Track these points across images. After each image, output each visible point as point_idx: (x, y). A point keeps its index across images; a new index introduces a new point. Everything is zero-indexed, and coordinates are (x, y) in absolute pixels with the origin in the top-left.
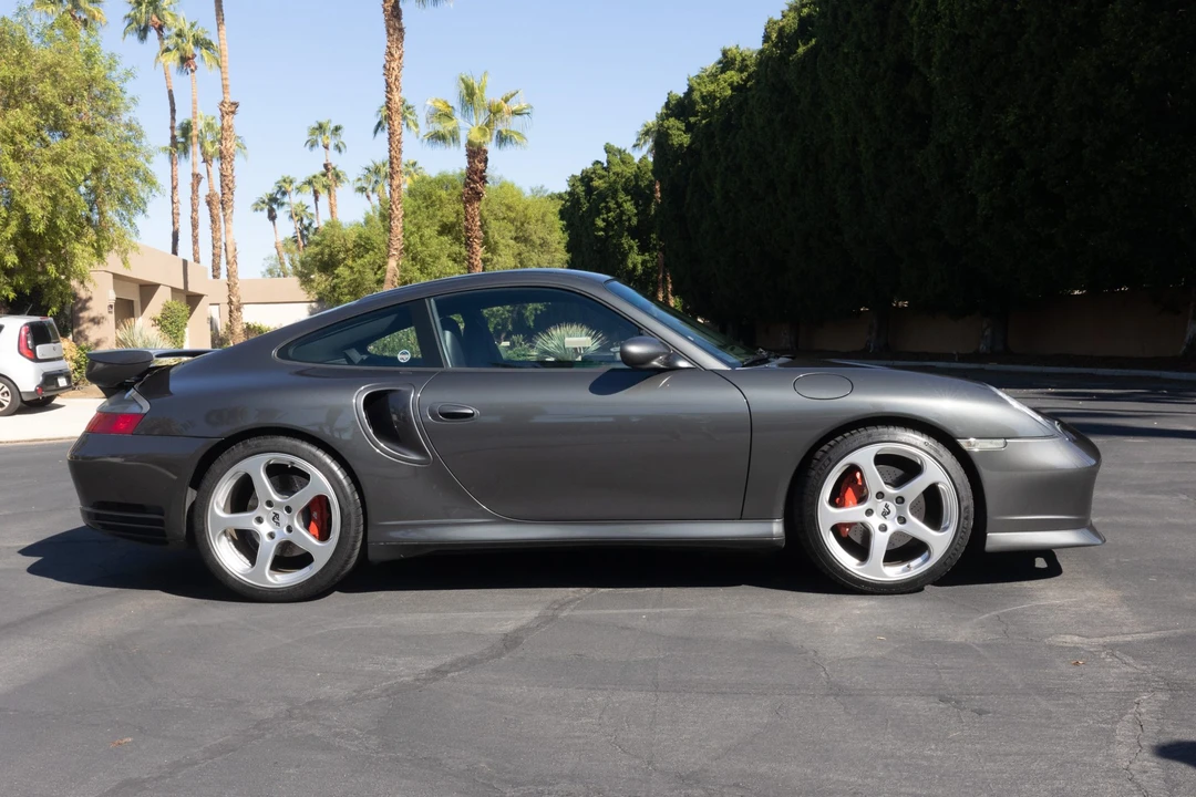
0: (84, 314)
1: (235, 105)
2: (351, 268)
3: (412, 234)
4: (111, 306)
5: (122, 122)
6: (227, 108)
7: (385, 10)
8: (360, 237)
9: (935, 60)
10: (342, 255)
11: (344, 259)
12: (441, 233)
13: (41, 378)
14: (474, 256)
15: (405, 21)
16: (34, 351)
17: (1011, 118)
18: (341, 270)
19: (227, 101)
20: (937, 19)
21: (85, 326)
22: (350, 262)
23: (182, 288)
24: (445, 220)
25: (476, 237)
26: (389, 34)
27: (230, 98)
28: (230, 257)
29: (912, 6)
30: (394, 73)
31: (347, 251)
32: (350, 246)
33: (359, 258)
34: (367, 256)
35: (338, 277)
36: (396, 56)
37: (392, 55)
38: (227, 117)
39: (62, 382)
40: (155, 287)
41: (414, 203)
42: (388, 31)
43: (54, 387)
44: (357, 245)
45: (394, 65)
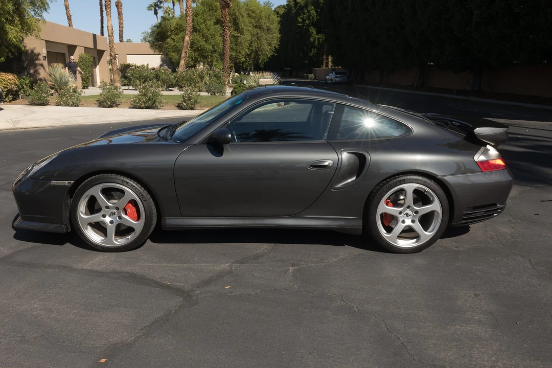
0: (37, 62)
2: (174, 39)
3: (201, 24)
4: (45, 57)
8: (177, 24)
10: (169, 33)
11: (170, 35)
12: (216, 23)
14: (226, 36)
18: (169, 40)
21: (38, 67)
22: (173, 36)
24: (218, 17)
25: (227, 26)
28: (110, 33)
31: (172, 31)
32: (173, 28)
33: (177, 35)
34: (181, 34)
35: (167, 44)
40: (76, 46)
41: (203, 8)
44: (176, 29)
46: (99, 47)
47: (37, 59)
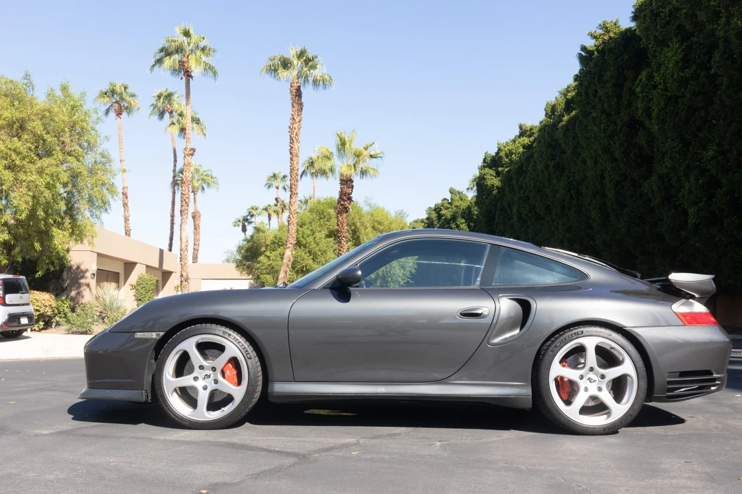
0: (82, 281)
1: (193, 150)
2: (269, 257)
3: (308, 236)
4: (94, 274)
5: (98, 152)
6: (188, 152)
7: (291, 92)
8: (275, 237)
9: (653, 114)
10: (263, 249)
11: (265, 251)
12: (328, 236)
13: (7, 317)
14: (342, 249)
15: (303, 99)
16: (4, 298)
17: (711, 153)
18: (262, 258)
19: (188, 147)
20: (655, 87)
21: (82, 288)
22: (268, 253)
23: (157, 266)
24: (331, 228)
25: (344, 237)
26: (293, 107)
27: (190, 146)
28: (183, 247)
29: (638, 82)
30: (295, 131)
31: (267, 246)
32: (268, 242)
33: (274, 251)
34: (279, 249)
35: (259, 263)
36: (297, 120)
37: (294, 120)
38: (187, 157)
39: (24, 321)
40: (134, 264)
41: (312, 217)
42: (293, 104)
43: (16, 324)
44: (274, 243)
45: (295, 126)
46: (166, 267)
47: (83, 277)
